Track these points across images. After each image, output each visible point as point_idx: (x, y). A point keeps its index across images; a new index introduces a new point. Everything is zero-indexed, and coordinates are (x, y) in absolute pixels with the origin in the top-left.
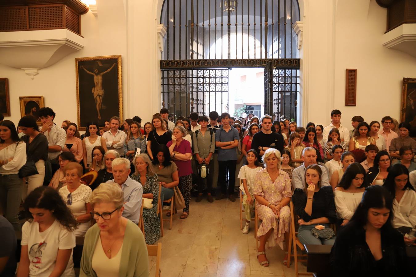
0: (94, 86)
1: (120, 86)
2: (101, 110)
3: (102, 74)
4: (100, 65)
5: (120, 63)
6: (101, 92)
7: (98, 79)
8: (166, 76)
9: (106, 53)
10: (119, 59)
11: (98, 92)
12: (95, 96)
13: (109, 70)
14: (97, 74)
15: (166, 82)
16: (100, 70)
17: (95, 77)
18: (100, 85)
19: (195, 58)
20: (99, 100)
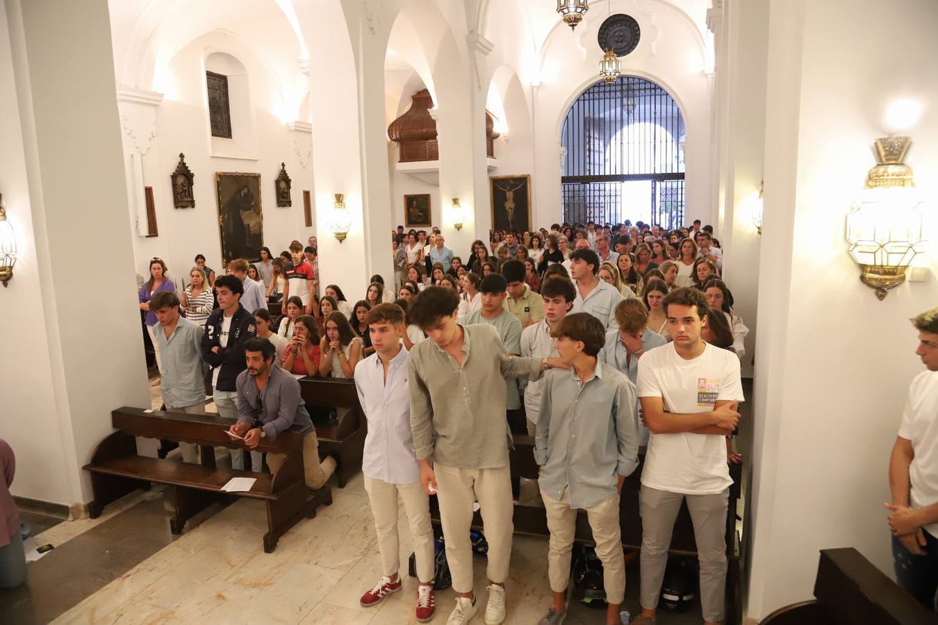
0: (506, 200)
1: (529, 200)
2: (512, 221)
3: (513, 190)
4: (512, 182)
5: (528, 181)
6: (513, 206)
7: (510, 195)
8: (566, 189)
9: (517, 172)
10: (528, 178)
11: (510, 205)
12: (507, 209)
13: (519, 187)
14: (509, 191)
15: (567, 195)
16: (512, 187)
17: (508, 193)
18: (511, 199)
19: (592, 174)
20: (511, 212)
